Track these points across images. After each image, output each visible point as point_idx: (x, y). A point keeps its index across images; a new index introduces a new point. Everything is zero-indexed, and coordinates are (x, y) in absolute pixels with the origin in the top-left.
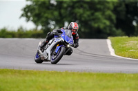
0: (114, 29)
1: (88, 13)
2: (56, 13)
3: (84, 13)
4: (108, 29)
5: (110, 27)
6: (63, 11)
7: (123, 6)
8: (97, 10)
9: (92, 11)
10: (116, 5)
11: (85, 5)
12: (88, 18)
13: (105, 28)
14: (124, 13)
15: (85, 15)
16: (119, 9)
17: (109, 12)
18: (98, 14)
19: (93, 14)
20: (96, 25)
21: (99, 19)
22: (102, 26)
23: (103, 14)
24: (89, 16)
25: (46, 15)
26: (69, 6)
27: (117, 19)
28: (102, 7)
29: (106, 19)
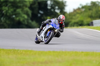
0: (30, 21)
1: (12, 10)
3: (9, 10)
4: (26, 21)
5: (27, 20)
7: (37, 4)
8: (18, 7)
9: (15, 8)
10: (31, 3)
11: (10, 4)
12: (11, 14)
13: (24, 21)
14: (37, 9)
15: (10, 12)
16: (33, 6)
17: (27, 9)
18: (19, 10)
19: (15, 11)
20: (18, 19)
21: (19, 14)
22: (21, 19)
23: (22, 10)
24: (12, 12)
27: (32, 14)
28: (22, 5)
29: (24, 14)
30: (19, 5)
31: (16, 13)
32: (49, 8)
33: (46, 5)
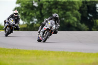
0: (80, 24)
1: (62, 12)
4: (75, 23)
5: (77, 22)
7: (86, 7)
8: (68, 10)
9: (65, 11)
10: (80, 6)
11: (59, 7)
12: (61, 16)
13: (73, 23)
14: (86, 12)
15: (59, 14)
16: (82, 9)
17: (77, 12)
18: (68, 13)
19: (65, 13)
20: (67, 21)
21: (69, 16)
22: (71, 22)
23: (72, 13)
25: (31, 14)
27: (82, 17)
28: (71, 7)
29: (74, 16)
30: (69, 7)
31: (66, 15)
33: (95, 8)
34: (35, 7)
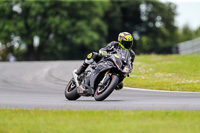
1: (67, 23)
2: (21, 24)
3: (61, 23)
5: (99, 42)
6: (30, 21)
8: (80, 18)
9: (73, 20)
10: (107, 9)
12: (66, 31)
13: (91, 44)
14: (119, 21)
15: (63, 26)
16: (112, 15)
17: (97, 21)
18: (81, 24)
19: (73, 24)
22: (87, 41)
23: (89, 24)
24: (68, 27)
25: (6, 27)
26: (38, 14)
28: (87, 13)
30: (82, 13)
31: (75, 28)
32: (144, 18)
33: (138, 13)
34: (16, 13)
